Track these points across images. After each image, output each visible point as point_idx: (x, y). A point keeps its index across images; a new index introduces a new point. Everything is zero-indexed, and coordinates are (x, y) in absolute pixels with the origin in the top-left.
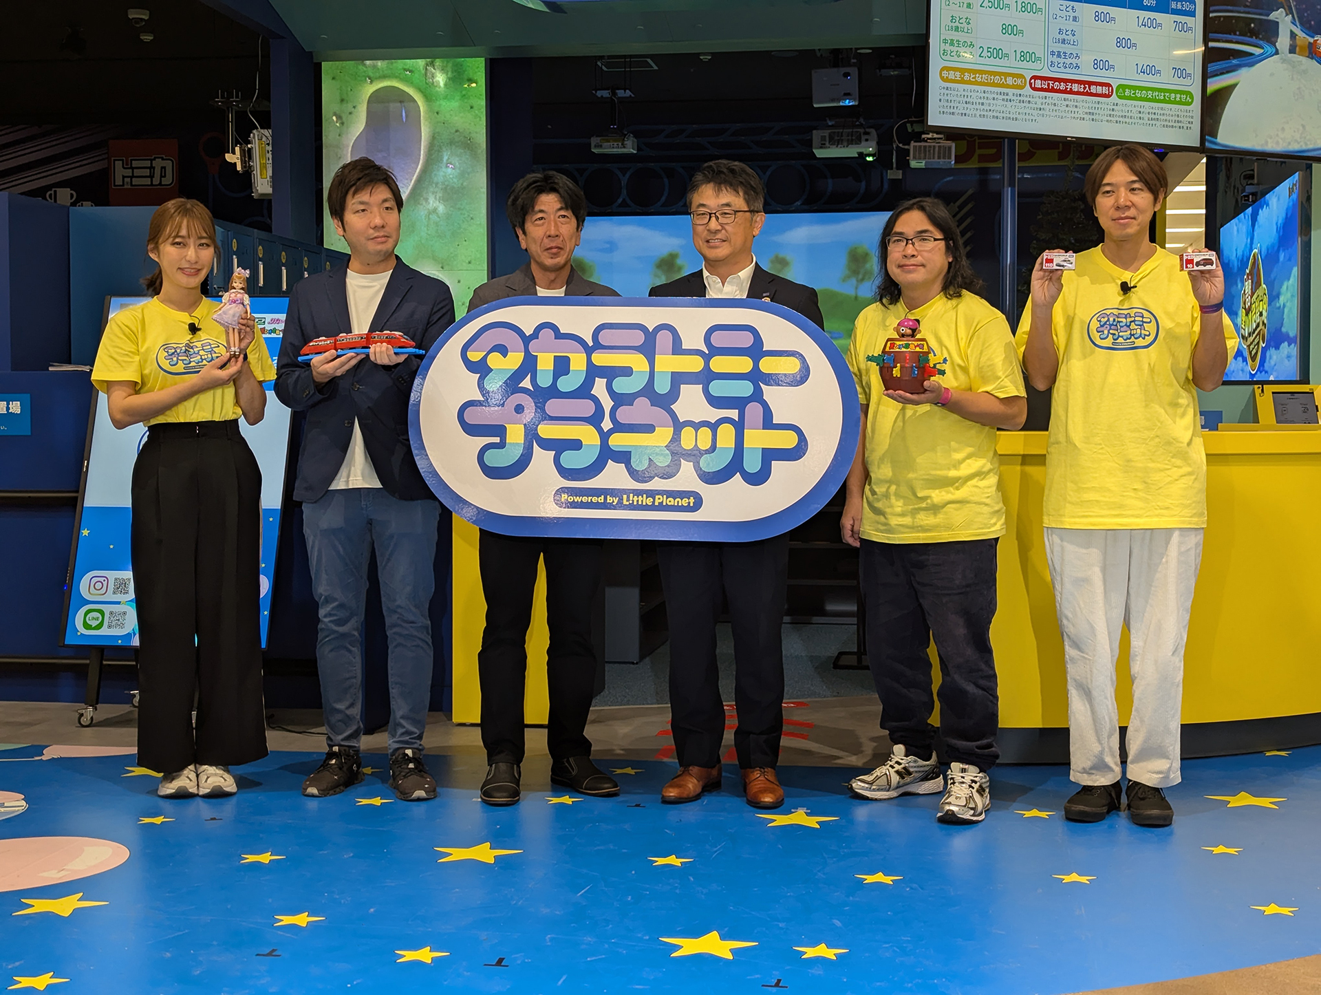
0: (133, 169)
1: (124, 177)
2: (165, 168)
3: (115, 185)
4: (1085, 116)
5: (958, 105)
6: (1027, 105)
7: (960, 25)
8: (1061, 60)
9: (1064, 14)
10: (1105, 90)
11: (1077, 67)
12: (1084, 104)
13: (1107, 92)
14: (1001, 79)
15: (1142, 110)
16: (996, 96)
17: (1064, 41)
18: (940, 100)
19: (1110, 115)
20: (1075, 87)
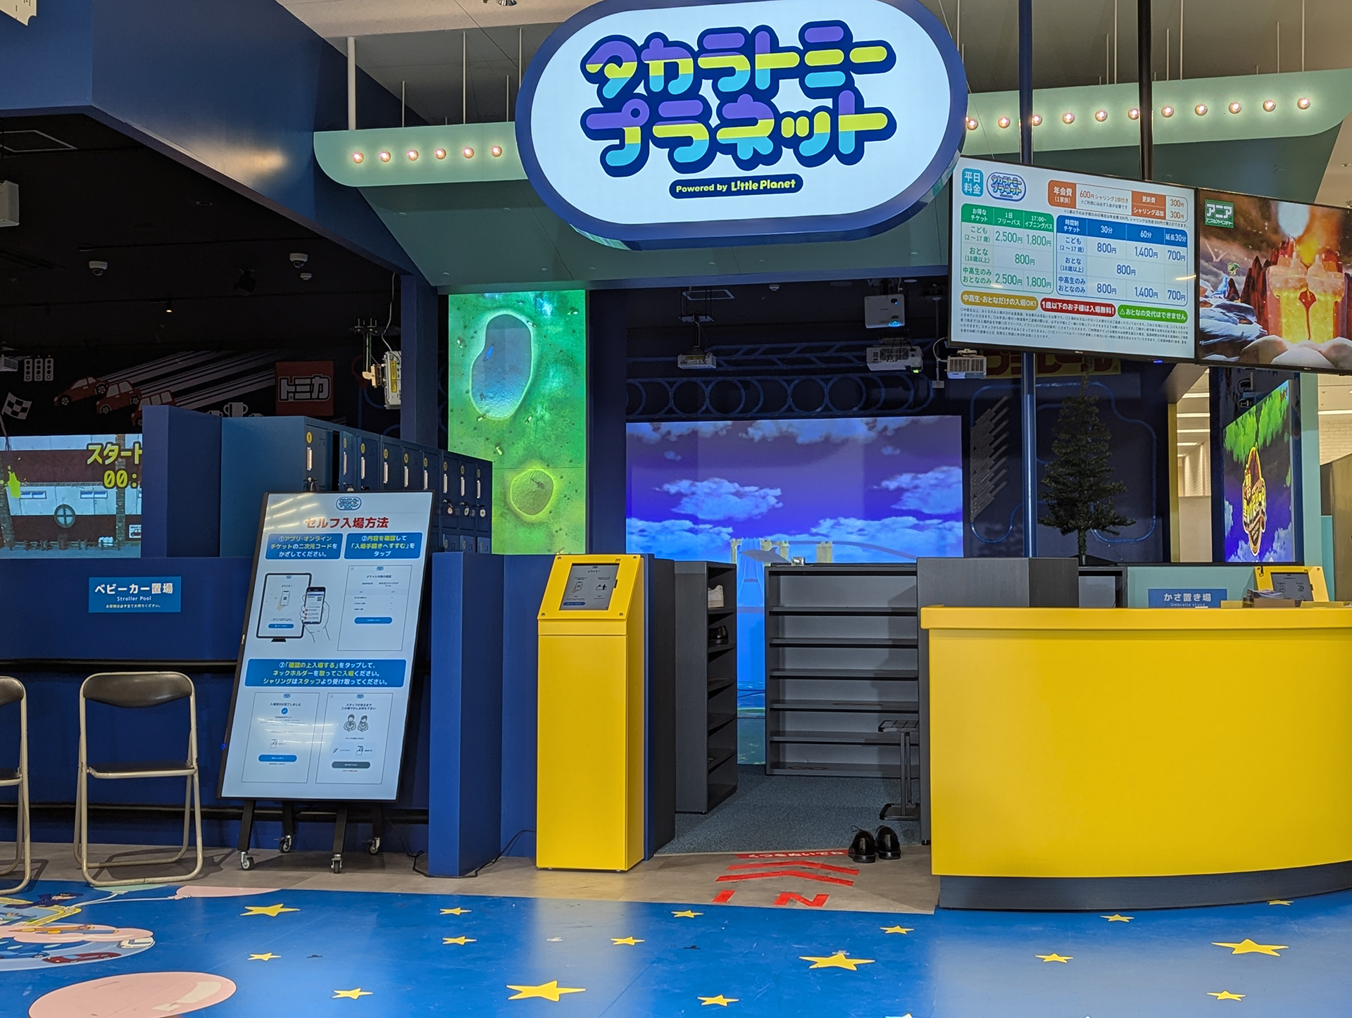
0: (296, 385)
1: (288, 392)
2: (322, 385)
3: (280, 400)
4: (1091, 332)
5: (978, 324)
6: (1039, 323)
7: (978, 256)
8: (1069, 285)
9: (1070, 245)
10: (1108, 310)
11: (1083, 290)
12: (1090, 322)
13: (1110, 312)
14: (1016, 301)
15: (1141, 327)
16: (1011, 316)
17: (1070, 269)
18: (962, 320)
19: (1113, 332)
20: (1082, 308)
